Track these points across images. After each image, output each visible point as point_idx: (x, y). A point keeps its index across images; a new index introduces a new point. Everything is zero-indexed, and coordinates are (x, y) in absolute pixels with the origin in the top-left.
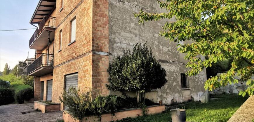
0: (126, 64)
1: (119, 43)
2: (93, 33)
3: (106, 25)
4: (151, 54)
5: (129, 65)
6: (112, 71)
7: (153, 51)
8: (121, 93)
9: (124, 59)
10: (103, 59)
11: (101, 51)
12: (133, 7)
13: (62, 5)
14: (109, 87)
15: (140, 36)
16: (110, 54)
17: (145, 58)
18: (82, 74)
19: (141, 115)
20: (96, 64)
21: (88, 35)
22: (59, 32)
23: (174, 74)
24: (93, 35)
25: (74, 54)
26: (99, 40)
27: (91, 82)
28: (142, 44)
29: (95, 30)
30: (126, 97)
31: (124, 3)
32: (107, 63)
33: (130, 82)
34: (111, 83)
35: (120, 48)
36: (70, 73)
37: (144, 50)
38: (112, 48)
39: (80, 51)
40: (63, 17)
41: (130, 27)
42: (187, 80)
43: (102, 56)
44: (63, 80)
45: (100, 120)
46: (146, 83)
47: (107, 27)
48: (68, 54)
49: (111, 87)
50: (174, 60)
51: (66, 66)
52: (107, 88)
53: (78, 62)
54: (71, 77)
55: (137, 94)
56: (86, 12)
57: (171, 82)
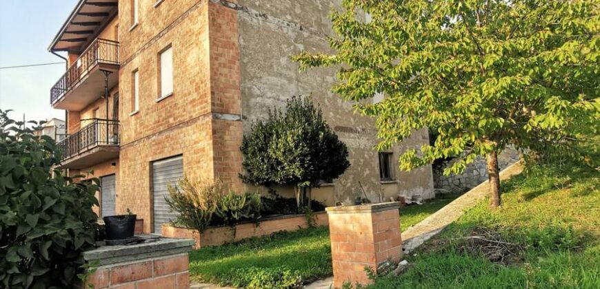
0: (275, 136)
1: (258, 96)
2: (212, 79)
3: (234, 63)
4: (320, 116)
5: (281, 137)
6: (249, 149)
7: (323, 109)
8: (267, 190)
9: (271, 126)
10: (231, 127)
11: (227, 112)
12: (282, 25)
13: (133, 16)
14: (245, 178)
15: (298, 81)
16: (245, 118)
17: (309, 124)
18: (192, 158)
19: (305, 227)
20: (220, 137)
21: (202, 83)
22: (130, 74)
23: (366, 152)
24: (211, 83)
25: (171, 120)
26: (223, 93)
27: (212, 171)
28: (302, 98)
29: (216, 74)
30: (275, 197)
31: (266, 18)
32: (239, 135)
33: (283, 168)
34: (249, 171)
35: (262, 106)
36: (164, 157)
37: (306, 109)
38: (248, 106)
39: (185, 113)
40: (140, 43)
41: (279, 65)
42: (392, 164)
43: (229, 122)
44: (147, 172)
45: (235, 235)
46: (312, 168)
47: (236, 67)
48: (157, 119)
49: (248, 178)
50: (364, 127)
51: (154, 143)
52: (241, 180)
53: (182, 135)
54: (164, 164)
55: (296, 191)
56: (194, 38)
57: (359, 169)
